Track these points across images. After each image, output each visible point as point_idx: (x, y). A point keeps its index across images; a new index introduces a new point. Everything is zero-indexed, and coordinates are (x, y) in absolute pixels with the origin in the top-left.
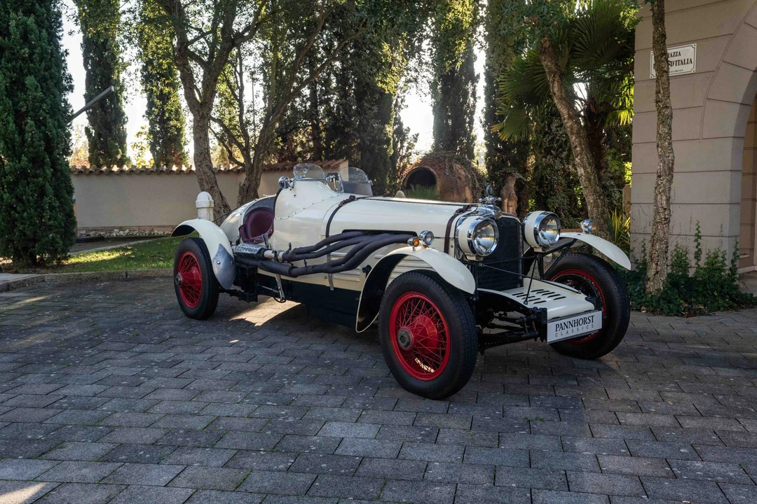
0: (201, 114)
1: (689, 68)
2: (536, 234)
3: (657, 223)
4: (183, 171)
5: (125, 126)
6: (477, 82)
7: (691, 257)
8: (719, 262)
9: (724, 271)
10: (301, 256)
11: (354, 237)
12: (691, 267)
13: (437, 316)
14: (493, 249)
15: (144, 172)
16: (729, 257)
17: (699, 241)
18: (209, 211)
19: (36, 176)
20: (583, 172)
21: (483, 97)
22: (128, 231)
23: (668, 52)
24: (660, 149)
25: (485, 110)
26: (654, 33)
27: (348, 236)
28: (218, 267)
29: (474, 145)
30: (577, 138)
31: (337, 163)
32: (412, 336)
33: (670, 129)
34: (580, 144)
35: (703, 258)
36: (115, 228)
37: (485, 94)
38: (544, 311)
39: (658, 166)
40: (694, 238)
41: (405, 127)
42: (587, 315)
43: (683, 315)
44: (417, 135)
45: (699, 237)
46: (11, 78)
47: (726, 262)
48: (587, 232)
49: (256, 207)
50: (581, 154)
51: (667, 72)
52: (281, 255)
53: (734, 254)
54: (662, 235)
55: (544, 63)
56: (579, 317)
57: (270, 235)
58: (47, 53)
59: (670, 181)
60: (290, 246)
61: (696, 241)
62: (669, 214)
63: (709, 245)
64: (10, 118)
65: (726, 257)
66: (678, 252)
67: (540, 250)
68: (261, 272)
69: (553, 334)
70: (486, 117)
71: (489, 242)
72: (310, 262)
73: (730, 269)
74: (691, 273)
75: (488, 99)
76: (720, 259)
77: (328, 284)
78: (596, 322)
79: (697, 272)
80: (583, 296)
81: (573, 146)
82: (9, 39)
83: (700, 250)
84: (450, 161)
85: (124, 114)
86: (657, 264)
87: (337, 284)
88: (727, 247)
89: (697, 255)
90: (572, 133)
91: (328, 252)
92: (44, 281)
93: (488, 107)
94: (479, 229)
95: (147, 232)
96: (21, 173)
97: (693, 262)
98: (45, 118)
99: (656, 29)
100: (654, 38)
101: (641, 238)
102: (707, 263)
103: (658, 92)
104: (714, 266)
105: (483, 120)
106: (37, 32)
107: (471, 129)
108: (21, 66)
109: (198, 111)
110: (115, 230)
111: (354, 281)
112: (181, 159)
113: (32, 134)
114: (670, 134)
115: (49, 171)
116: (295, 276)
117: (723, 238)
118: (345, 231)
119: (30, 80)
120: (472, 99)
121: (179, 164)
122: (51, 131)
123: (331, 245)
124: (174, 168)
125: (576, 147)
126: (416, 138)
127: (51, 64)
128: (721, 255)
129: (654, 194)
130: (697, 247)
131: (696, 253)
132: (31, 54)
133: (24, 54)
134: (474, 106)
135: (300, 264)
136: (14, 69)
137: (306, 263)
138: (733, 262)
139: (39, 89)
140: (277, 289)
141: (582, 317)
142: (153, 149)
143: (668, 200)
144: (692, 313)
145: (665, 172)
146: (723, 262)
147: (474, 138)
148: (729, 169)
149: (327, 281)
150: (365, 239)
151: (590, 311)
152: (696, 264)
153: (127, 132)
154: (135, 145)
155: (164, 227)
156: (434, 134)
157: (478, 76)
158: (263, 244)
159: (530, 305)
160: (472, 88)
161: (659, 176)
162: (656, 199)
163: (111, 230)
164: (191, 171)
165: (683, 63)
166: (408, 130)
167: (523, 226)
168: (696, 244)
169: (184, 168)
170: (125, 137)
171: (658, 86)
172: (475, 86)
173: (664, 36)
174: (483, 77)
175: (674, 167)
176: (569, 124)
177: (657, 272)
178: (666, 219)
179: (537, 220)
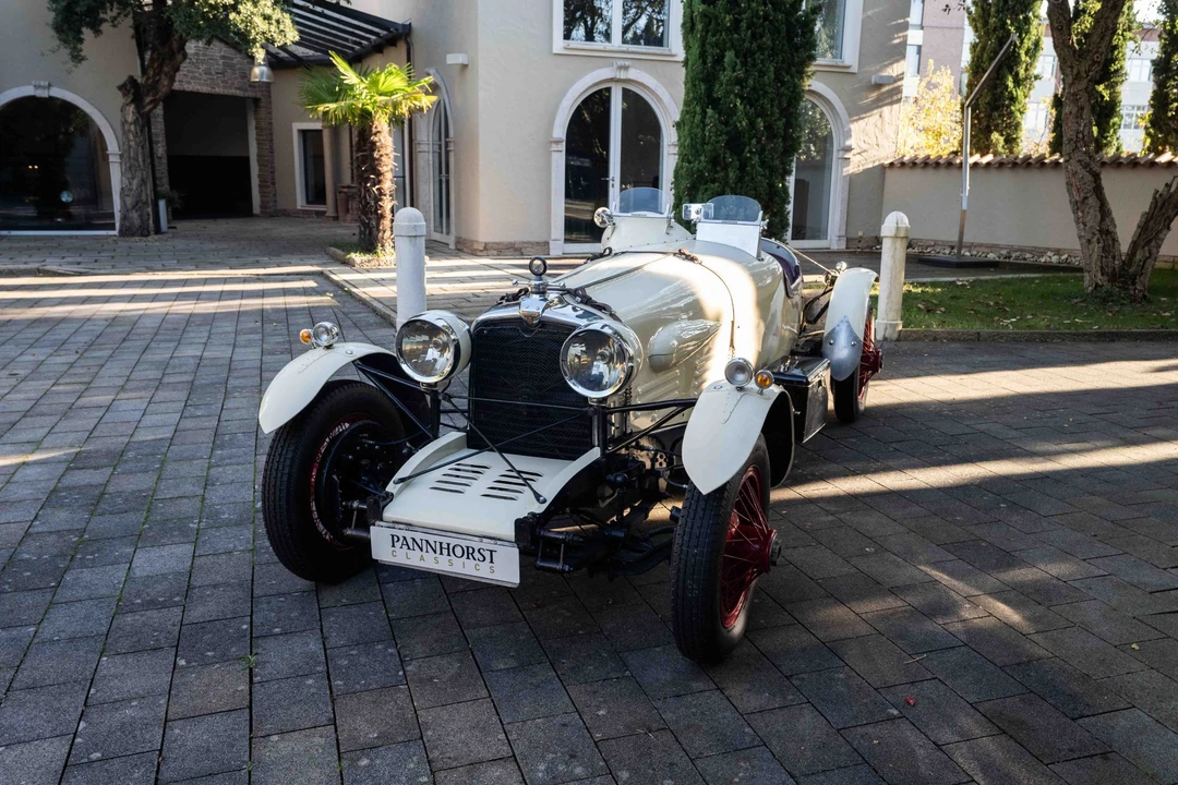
19: (713, 181)
36: (1048, 249)
46: (713, 57)
58: (758, 17)
64: (698, 109)
96: (698, 176)
98: (735, 105)
108: (724, 40)
110: (1049, 253)
119: (729, 56)
122: (740, 122)
127: (764, 31)
132: (736, 22)
136: (716, 45)
139: (738, 67)
163: (1042, 252)
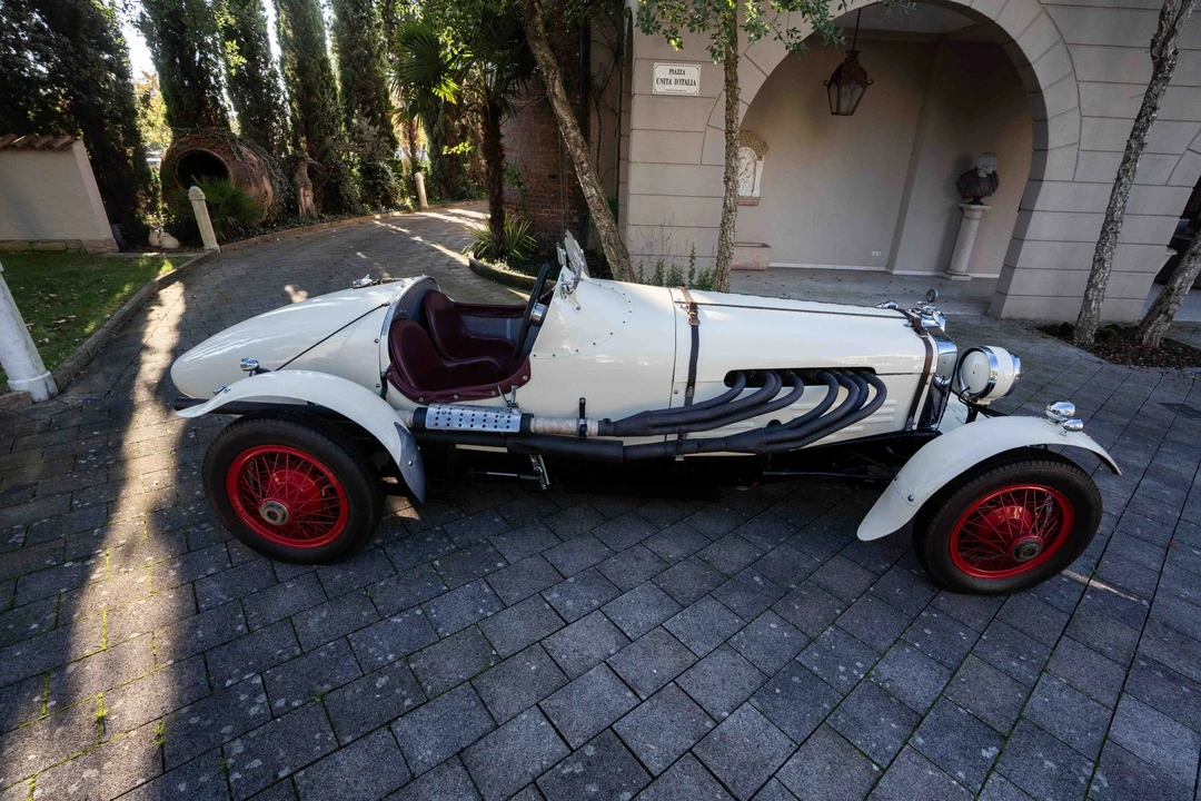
1: (692, 90)
7: (685, 275)
17: (693, 261)
28: (412, 470)
30: (583, 151)
31: (62, 142)
34: (587, 160)
35: (696, 276)
40: (689, 259)
45: (694, 258)
52: (592, 428)
57: (521, 383)
60: (582, 406)
61: (691, 261)
63: (701, 265)
66: (674, 272)
81: (576, 161)
83: (693, 270)
89: (691, 275)
97: (687, 281)
101: (638, 259)
102: (698, 281)
104: (704, 282)
117: (709, 259)
128: (711, 273)
130: (691, 267)
131: (690, 272)
140: (535, 475)
165: (687, 83)
168: (690, 264)
176: (572, 135)
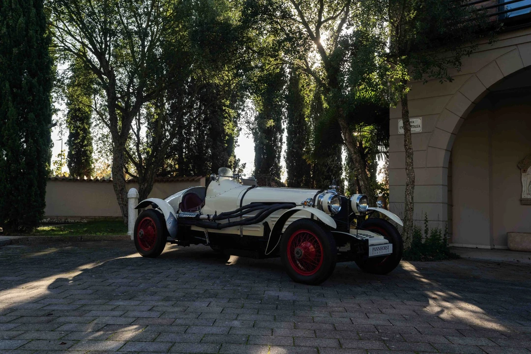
0: (120, 142)
1: (418, 130)
2: (357, 205)
3: (407, 210)
4: (92, 180)
5: (52, 149)
6: (283, 133)
7: (423, 232)
8: (437, 235)
9: (441, 240)
10: (226, 217)
11: (259, 205)
12: (423, 238)
13: (316, 241)
14: (339, 209)
15: (64, 179)
16: (443, 233)
17: (427, 223)
18: (136, 200)
20: (363, 183)
21: (286, 142)
22: (49, 219)
23: (410, 120)
24: (407, 171)
25: (287, 151)
26: (402, 110)
27: (254, 206)
28: (169, 226)
29: (281, 172)
30: (359, 164)
31: (198, 178)
32: (303, 252)
33: (412, 160)
34: (361, 168)
35: (429, 233)
37: (287, 141)
38: (367, 240)
39: (406, 180)
40: (424, 222)
41: (237, 158)
42: (386, 245)
43: (422, 261)
44: (246, 164)
45: (427, 221)
46: (19, 114)
47: (442, 235)
48: (380, 207)
49: (188, 192)
50: (361, 173)
51: (410, 130)
52: (212, 217)
53: (446, 231)
54: (409, 217)
55: (340, 123)
56: (382, 246)
57: (202, 207)
59: (413, 188)
60: (216, 213)
61: (425, 223)
62: (413, 206)
63: (432, 226)
65: (441, 232)
66: (415, 230)
67: (359, 214)
68: (194, 228)
69: (372, 253)
70: (287, 155)
71: (337, 206)
72: (232, 220)
73: (444, 239)
74: (423, 241)
75: (288, 144)
76: (438, 233)
77: (239, 233)
78: (389, 250)
79: (426, 241)
80: (382, 237)
82: (21, 91)
83: (427, 229)
84: (269, 180)
85: (52, 141)
86: (407, 233)
87: (245, 233)
88: (441, 227)
89: (426, 232)
90: (356, 162)
91: (241, 215)
92: (28, 241)
93: (289, 149)
94: (333, 200)
95: (63, 220)
97: (424, 236)
98: (38, 139)
99: (404, 108)
100: (402, 113)
102: (431, 236)
103: (405, 141)
104: (435, 237)
105: (286, 157)
106: (38, 87)
107: (279, 162)
109: (118, 140)
111: (257, 231)
112: (89, 172)
113: (31, 148)
114: (412, 163)
115: (36, 172)
116: (220, 229)
117: (440, 222)
118: (252, 203)
119: (31, 116)
120: (280, 143)
121: (88, 175)
122: (41, 147)
123: (243, 211)
124: (85, 178)
125: (359, 169)
126: (244, 166)
127: (43, 106)
128: (438, 231)
129: (405, 195)
130: (426, 227)
131: (425, 230)
133: (29, 99)
134: (281, 147)
135: (224, 222)
137: (229, 221)
138: (445, 235)
139: (36, 121)
140: (206, 238)
141: (384, 245)
142: (69, 166)
143: (412, 198)
144: (427, 260)
145: (411, 183)
146: (440, 235)
147: (281, 167)
148: (441, 184)
149: (239, 231)
150: (267, 207)
151: (387, 243)
152: (426, 236)
153: (52, 153)
154: (56, 162)
155: (75, 217)
156: (255, 164)
157: (284, 129)
158: (198, 212)
159: (359, 238)
160: (280, 136)
161: (408, 185)
162: (406, 197)
164: (98, 180)
165: (416, 127)
166: (239, 160)
167: (350, 201)
168: (425, 225)
169: (92, 178)
170: (50, 156)
171: (405, 137)
172: (282, 136)
173: (407, 112)
174: (286, 131)
175: (415, 180)
176: (354, 157)
177: (408, 238)
178: (412, 208)
179: (358, 198)
